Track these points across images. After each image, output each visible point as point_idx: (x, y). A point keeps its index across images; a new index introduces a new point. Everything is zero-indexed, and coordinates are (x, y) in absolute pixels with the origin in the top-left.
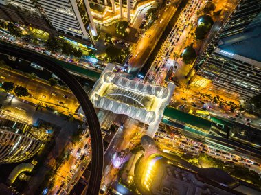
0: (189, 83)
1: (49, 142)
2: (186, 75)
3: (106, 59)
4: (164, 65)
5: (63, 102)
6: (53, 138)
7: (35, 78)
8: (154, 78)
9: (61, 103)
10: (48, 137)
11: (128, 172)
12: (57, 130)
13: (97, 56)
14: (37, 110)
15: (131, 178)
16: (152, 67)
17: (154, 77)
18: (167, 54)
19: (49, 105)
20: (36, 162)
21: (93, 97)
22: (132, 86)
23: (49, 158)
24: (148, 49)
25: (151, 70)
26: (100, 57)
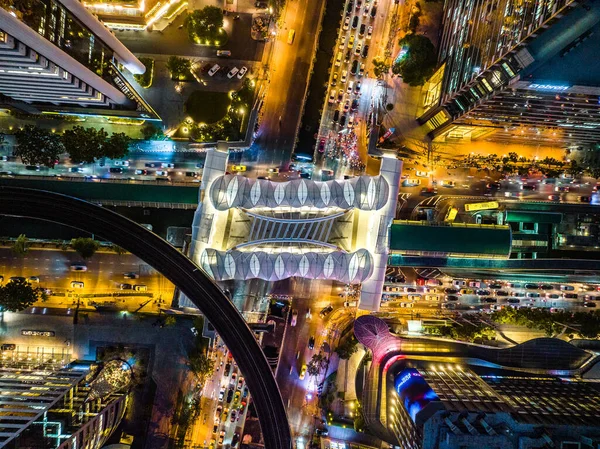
0: (431, 135)
1: (140, 386)
2: (420, 114)
3: (195, 133)
4: (355, 105)
5: (133, 282)
6: (143, 375)
7: (32, 244)
8: (339, 151)
9: (128, 287)
10: (133, 376)
11: (341, 395)
12: (145, 354)
13: (170, 133)
14: (75, 321)
15: (352, 405)
16: (325, 121)
17: (337, 148)
18: (354, 70)
19: (100, 300)
20: (132, 438)
21: (203, 259)
22: (291, 198)
23: (154, 419)
24: (300, 65)
25: (325, 130)
26: (178, 134)
